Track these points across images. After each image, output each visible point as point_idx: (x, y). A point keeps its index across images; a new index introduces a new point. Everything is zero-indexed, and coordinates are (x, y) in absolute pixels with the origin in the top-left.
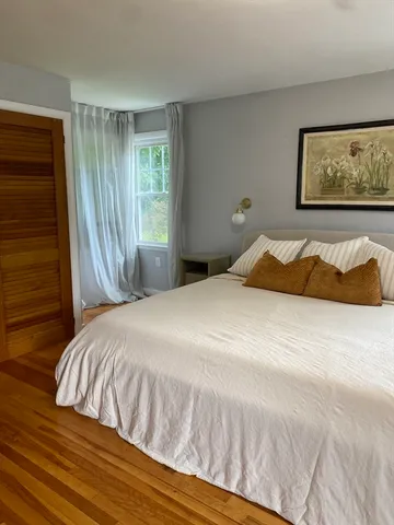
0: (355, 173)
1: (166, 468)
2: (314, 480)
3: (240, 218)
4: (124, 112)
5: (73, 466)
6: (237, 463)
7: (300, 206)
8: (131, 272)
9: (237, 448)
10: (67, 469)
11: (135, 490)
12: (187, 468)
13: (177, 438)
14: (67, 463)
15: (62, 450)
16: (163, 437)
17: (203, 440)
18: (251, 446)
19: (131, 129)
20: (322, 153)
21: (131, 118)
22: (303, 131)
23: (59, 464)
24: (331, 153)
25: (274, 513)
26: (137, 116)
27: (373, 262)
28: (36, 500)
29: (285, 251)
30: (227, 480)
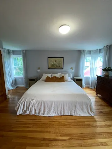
0: (56, 64)
1: (49, 117)
2: (75, 108)
3: (39, 71)
4: (10, 50)
5: (31, 126)
6: (63, 110)
7: (48, 69)
8: (14, 83)
9: (63, 108)
10: (31, 127)
11: (48, 124)
12: (53, 115)
13: (51, 111)
14: (30, 126)
15: (26, 124)
16: (47, 112)
17: (56, 109)
18: (65, 107)
19: (12, 54)
20: (51, 61)
21: (12, 51)
22: (48, 58)
23: (28, 127)
24: (52, 61)
25: (69, 115)
26: (13, 51)
27: (63, 76)
28: (30, 137)
29: (50, 75)
30: (61, 114)
